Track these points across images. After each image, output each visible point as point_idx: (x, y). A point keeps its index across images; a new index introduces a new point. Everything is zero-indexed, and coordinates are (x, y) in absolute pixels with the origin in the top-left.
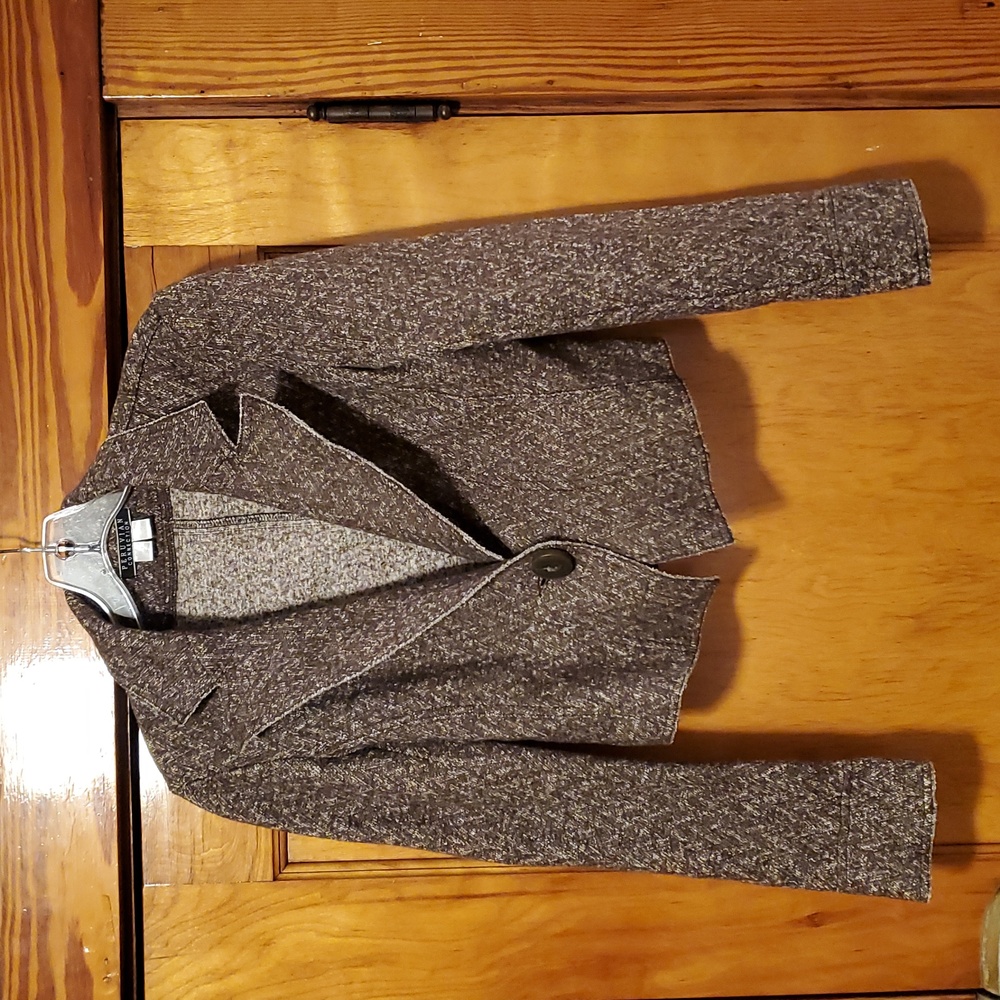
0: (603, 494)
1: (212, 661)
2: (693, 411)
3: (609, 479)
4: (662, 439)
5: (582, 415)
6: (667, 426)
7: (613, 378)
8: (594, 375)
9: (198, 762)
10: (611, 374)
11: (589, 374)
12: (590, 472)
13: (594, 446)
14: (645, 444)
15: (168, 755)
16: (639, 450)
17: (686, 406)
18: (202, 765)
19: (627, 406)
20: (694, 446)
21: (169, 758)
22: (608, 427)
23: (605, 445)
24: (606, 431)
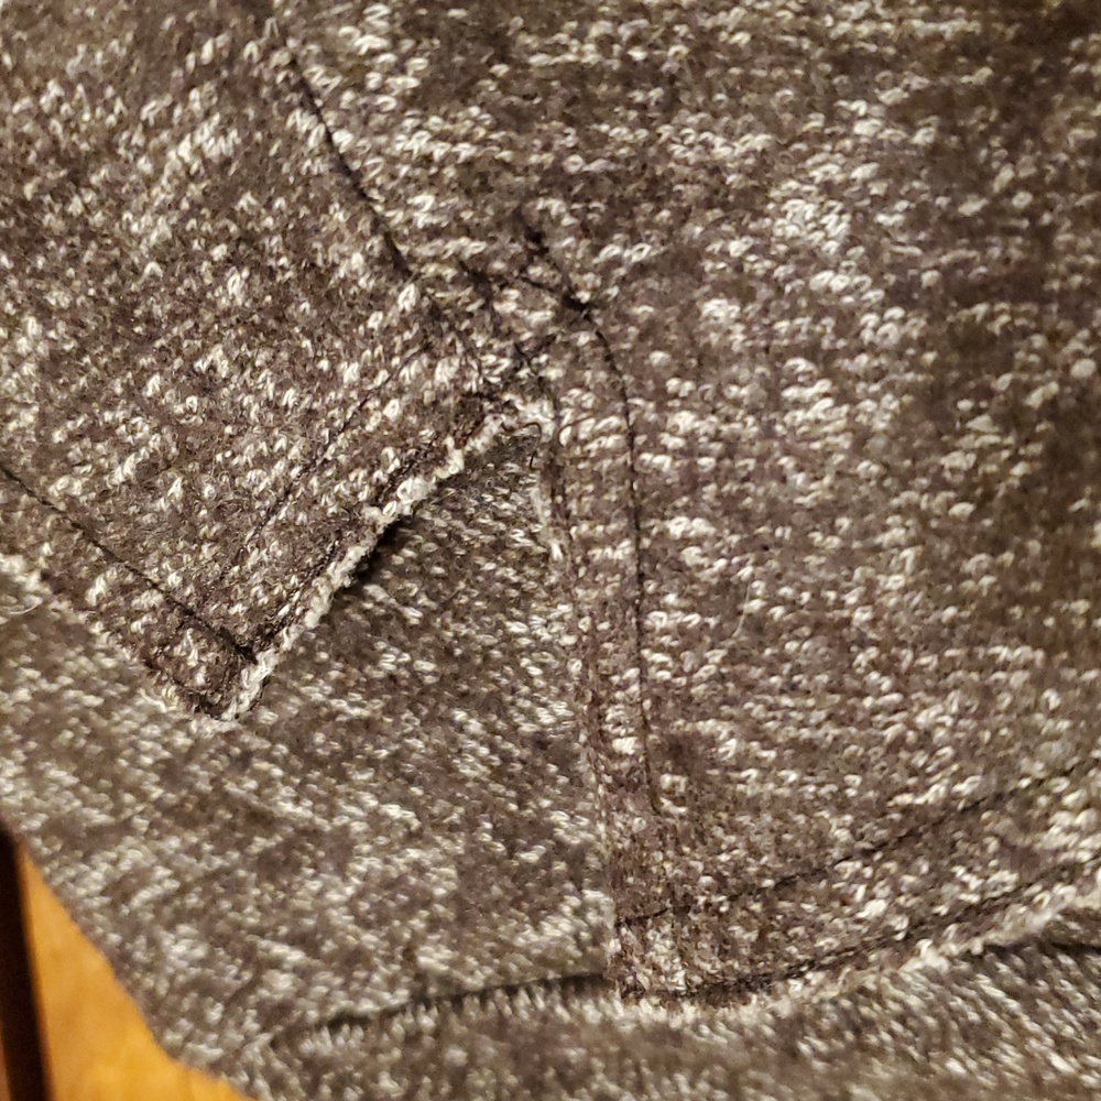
1: (476, 180)
9: (340, 918)
15: (133, 854)
18: (370, 939)
21: (141, 877)
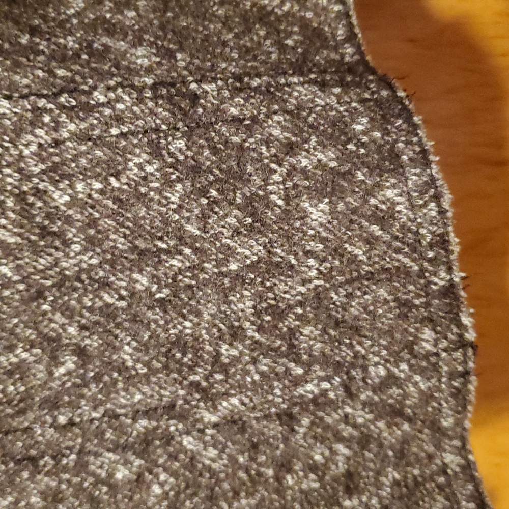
0: (98, 481)
2: (437, 198)
3: (120, 430)
4: (319, 296)
5: (21, 197)
6: (338, 252)
7: (142, 57)
8: (71, 42)
10: (138, 42)
11: (49, 36)
12: (53, 404)
13: (68, 312)
14: (257, 313)
16: (236, 334)
17: (414, 178)
19: (196, 170)
20: (430, 321)
22: (122, 244)
23: (109, 312)
24: (113, 261)
